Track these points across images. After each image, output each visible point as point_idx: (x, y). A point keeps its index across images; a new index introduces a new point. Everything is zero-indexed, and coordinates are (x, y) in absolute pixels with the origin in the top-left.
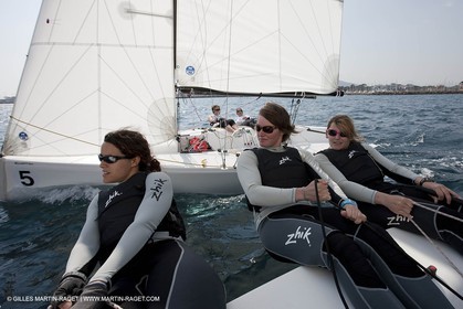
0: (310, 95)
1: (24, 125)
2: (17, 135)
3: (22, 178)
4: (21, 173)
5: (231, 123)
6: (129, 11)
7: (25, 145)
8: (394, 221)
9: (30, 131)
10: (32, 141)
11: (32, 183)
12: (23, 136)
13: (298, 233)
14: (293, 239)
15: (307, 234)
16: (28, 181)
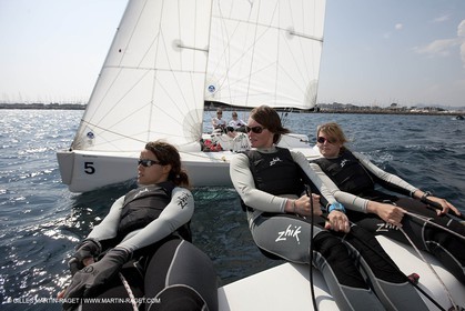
0: (296, 110)
1: (91, 127)
2: (85, 134)
3: (86, 167)
4: (86, 163)
5: (231, 129)
6: (179, 46)
7: (91, 142)
8: (384, 227)
9: (96, 131)
10: (96, 140)
11: (93, 171)
12: (91, 135)
13: (288, 230)
14: (283, 237)
15: (297, 232)
16: (90, 170)
